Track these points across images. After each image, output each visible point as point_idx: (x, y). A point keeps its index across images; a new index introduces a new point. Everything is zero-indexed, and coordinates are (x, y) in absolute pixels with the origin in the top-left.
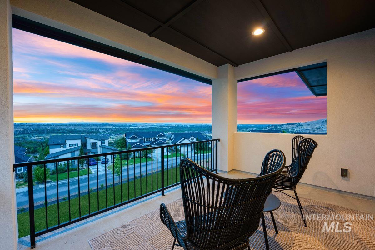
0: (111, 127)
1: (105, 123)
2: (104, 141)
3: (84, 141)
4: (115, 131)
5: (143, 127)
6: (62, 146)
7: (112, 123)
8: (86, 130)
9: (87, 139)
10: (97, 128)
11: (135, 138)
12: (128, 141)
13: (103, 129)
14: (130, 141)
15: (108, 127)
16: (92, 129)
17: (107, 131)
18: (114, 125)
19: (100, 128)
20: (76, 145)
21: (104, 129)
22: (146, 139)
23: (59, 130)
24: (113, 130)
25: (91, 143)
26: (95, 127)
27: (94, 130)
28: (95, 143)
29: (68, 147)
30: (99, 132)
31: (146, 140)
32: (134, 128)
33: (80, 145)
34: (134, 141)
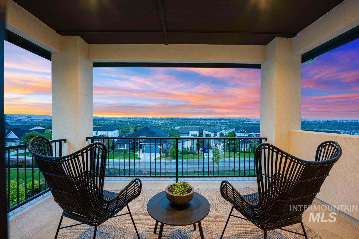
0: (226, 121)
1: (221, 118)
2: (216, 134)
3: (201, 132)
4: (230, 125)
5: (257, 122)
6: (187, 134)
7: (227, 118)
8: (207, 123)
9: (203, 131)
10: (215, 122)
11: (244, 132)
12: (237, 135)
13: (219, 123)
14: (239, 135)
15: (223, 121)
16: (212, 123)
17: (223, 125)
18: (229, 120)
19: (217, 123)
20: (196, 135)
21: (221, 123)
22: (256, 134)
23: (190, 123)
24: (228, 124)
25: (206, 134)
26: (213, 122)
27: (213, 124)
28: (209, 134)
29: (190, 136)
30: (217, 126)
31: (256, 136)
32: (247, 123)
33: (198, 135)
34: (242, 135)
